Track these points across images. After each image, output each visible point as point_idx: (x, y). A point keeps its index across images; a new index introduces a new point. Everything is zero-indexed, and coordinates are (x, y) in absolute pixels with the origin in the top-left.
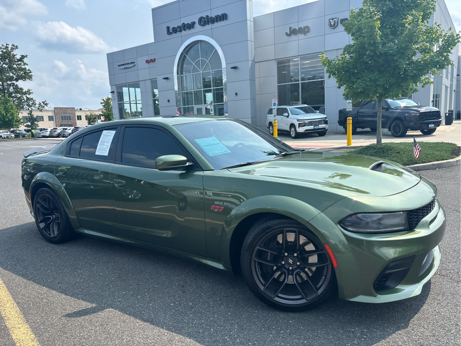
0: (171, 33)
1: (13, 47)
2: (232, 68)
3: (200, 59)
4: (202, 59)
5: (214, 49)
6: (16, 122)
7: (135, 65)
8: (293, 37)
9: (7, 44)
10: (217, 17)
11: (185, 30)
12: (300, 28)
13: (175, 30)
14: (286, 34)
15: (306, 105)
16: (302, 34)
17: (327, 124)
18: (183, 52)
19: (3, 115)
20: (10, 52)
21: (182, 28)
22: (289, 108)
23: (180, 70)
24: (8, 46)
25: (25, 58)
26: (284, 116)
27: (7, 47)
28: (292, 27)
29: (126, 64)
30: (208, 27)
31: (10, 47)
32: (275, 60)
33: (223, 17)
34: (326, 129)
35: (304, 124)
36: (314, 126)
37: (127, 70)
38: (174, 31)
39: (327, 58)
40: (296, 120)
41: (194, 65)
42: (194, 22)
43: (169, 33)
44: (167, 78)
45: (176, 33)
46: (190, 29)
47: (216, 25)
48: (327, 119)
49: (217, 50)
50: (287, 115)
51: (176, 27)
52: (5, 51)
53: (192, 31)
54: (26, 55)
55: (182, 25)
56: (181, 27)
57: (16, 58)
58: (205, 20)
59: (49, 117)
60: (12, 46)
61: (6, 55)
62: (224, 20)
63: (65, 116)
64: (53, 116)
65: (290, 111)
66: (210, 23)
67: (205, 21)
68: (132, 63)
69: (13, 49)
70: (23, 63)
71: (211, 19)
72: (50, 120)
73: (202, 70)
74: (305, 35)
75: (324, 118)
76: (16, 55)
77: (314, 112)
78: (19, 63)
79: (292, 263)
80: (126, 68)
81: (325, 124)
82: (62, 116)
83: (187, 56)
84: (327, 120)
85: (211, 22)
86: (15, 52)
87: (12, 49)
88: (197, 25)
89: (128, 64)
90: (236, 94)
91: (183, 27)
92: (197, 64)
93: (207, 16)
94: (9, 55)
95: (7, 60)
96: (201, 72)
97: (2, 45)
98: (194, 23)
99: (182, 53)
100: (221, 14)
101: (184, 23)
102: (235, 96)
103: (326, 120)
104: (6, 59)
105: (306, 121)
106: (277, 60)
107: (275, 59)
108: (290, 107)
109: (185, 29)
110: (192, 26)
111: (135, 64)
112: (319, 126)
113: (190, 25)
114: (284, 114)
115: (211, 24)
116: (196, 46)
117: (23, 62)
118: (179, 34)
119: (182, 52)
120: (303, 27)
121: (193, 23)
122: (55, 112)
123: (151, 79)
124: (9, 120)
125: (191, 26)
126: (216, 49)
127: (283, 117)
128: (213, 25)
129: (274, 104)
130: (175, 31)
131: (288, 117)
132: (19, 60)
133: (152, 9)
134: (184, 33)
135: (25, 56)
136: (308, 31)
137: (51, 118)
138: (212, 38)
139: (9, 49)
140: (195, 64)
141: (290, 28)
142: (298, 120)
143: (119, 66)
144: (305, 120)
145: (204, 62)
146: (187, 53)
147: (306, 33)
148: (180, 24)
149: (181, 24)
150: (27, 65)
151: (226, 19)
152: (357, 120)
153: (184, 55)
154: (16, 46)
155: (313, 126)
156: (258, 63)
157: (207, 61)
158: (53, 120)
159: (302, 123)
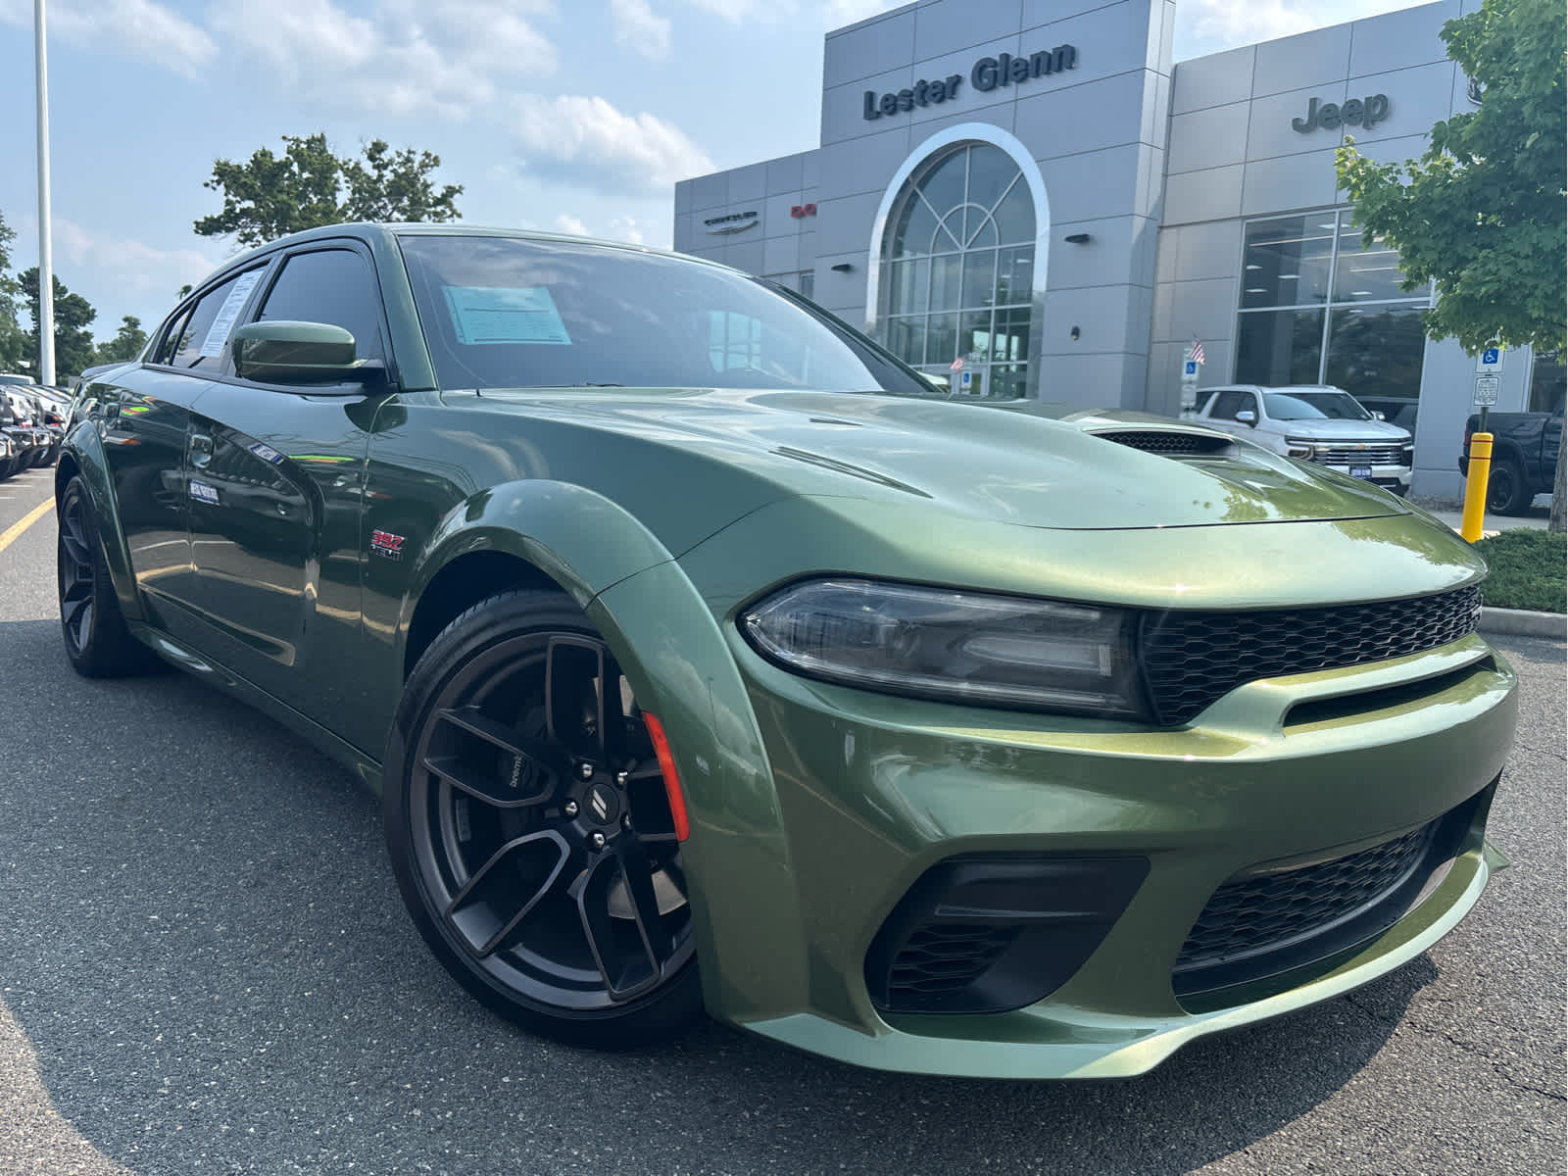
0: (878, 115)
1: (427, 161)
2: (1069, 239)
3: (966, 204)
4: (970, 204)
5: (1017, 173)
7: (756, 223)
8: (1323, 137)
9: (409, 152)
10: (1038, 59)
11: (924, 104)
12: (1352, 104)
13: (892, 105)
14: (1297, 124)
15: (1333, 390)
16: (1355, 124)
17: (1411, 465)
18: (911, 179)
20: (416, 175)
21: (914, 98)
22: (1265, 396)
23: (894, 243)
24: (412, 156)
25: (457, 196)
26: (1239, 421)
27: (408, 160)
28: (1319, 99)
29: (728, 218)
30: (1004, 94)
31: (418, 159)
32: (1240, 222)
33: (1062, 59)
34: (1403, 483)
35: (1312, 455)
36: (1351, 469)
37: (731, 238)
38: (887, 107)
39: (1362, 162)
40: (1283, 438)
41: (941, 227)
42: (957, 76)
43: (871, 114)
44: (846, 268)
45: (892, 113)
46: (941, 101)
47: (1034, 86)
48: (1411, 448)
49: (1026, 174)
50: (1252, 418)
51: (896, 94)
52: (402, 170)
53: (949, 107)
54: (460, 187)
55: (915, 88)
56: (911, 94)
57: (431, 193)
58: (998, 69)
60: (424, 157)
61: (403, 182)
62: (1064, 69)
65: (1266, 406)
66: (1012, 80)
67: (994, 74)
68: (748, 215)
69: (427, 166)
70: (451, 210)
71: (1017, 65)
73: (966, 243)
74: (1369, 129)
75: (1399, 441)
76: (432, 184)
77: (1363, 416)
78: (439, 209)
79: (603, 815)
80: (727, 232)
81: (1397, 464)
83: (922, 197)
84: (1411, 452)
85: (1015, 78)
86: (431, 176)
87: (423, 165)
88: (967, 89)
89: (736, 217)
90: (1076, 332)
91: (920, 94)
92: (953, 221)
93: (1006, 57)
94: (413, 185)
95: (406, 202)
96: (963, 249)
97: (397, 152)
98: (957, 81)
99: (907, 183)
100: (1054, 49)
101: (923, 82)
102: (1070, 338)
103: (1406, 449)
104: (404, 195)
105: (1322, 447)
106: (1248, 221)
107: (1240, 217)
108: (1267, 390)
109: (926, 102)
110: (948, 91)
111: (757, 218)
112: (1374, 468)
113: (944, 86)
114: (1241, 415)
115: (1013, 83)
116: (957, 159)
117: (450, 206)
118: (902, 117)
119: (907, 180)
120: (1363, 101)
121: (955, 80)
123: (801, 272)
125: (945, 91)
126: (1022, 175)
127: (1235, 423)
128: (1020, 86)
129: (1188, 364)
130: (891, 108)
131: (1252, 424)
132: (438, 202)
133: (827, 35)
134: (920, 113)
135: (457, 188)
136: (1383, 116)
138: (1014, 133)
139: (416, 165)
140: (945, 221)
141: (1313, 102)
142: (1288, 439)
143: (707, 222)
144: (1316, 440)
145: (975, 215)
146: (922, 185)
147: (1373, 122)
148: (910, 85)
149: (915, 85)
150: (459, 216)
151: (1071, 68)
152: (1540, 459)
153: (911, 191)
154: (436, 158)
155: (1347, 468)
156: (1174, 230)
157: (986, 211)
159: (1304, 452)
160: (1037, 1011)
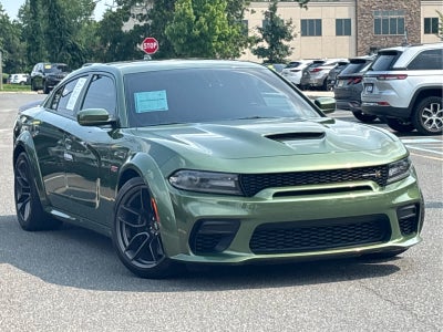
6: (219, 40)
19: (189, 18)
59: (339, 22)
63: (385, 21)
64: (349, 20)
72: (339, 33)
82: (377, 21)
122: (356, 6)
124: (201, 34)
137: (342, 27)
158: (348, 33)
160: (226, 252)
